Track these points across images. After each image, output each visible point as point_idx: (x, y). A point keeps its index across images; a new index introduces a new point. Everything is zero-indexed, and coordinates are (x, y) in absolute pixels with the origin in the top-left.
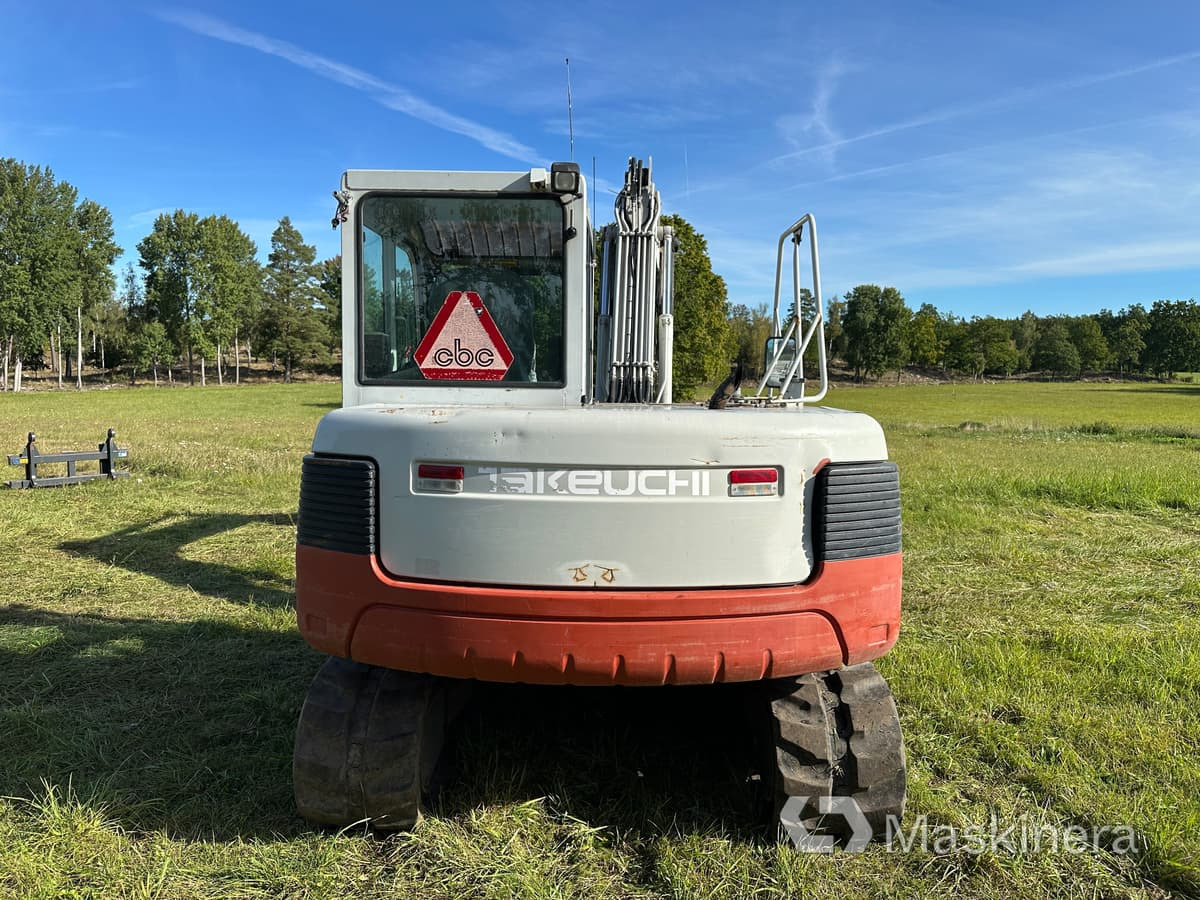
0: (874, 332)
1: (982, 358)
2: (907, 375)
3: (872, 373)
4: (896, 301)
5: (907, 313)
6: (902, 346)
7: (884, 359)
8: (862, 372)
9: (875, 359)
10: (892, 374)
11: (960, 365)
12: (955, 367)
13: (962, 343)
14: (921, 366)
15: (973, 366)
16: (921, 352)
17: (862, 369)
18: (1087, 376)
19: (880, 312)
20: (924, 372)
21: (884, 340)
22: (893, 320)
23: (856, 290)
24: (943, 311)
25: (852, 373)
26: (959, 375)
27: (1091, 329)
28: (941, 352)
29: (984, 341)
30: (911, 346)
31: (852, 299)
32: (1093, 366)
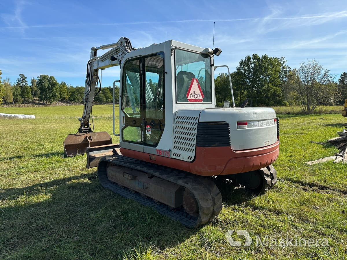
0: (48, 89)
1: (80, 98)
2: (59, 103)
3: (49, 102)
4: (54, 80)
5: (57, 84)
6: (57, 94)
7: (52, 98)
8: (45, 102)
9: (49, 98)
10: (54, 102)
11: (74, 100)
12: (73, 101)
13: (74, 94)
14: (63, 100)
15: (78, 100)
16: (63, 96)
17: (45, 101)
18: (107, 103)
19: (50, 83)
20: (64, 102)
21: (51, 92)
22: (54, 86)
23: (41, 76)
24: (68, 84)
25: (42, 102)
26: (74, 103)
27: (107, 91)
28: (69, 96)
29: (81, 93)
30: (60, 94)
31: (40, 79)
32: (108, 100)
